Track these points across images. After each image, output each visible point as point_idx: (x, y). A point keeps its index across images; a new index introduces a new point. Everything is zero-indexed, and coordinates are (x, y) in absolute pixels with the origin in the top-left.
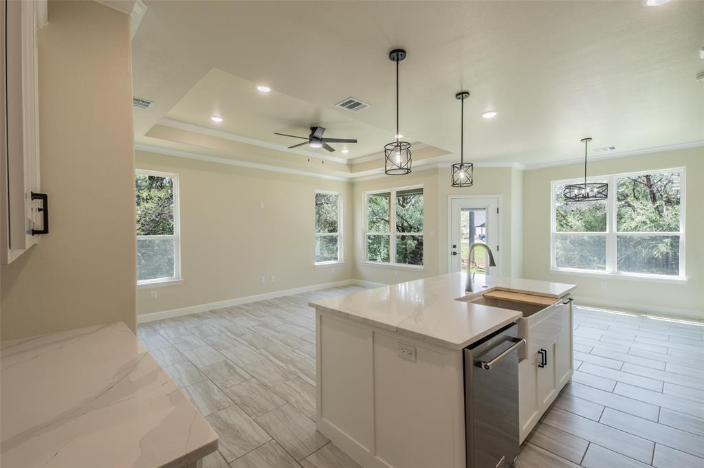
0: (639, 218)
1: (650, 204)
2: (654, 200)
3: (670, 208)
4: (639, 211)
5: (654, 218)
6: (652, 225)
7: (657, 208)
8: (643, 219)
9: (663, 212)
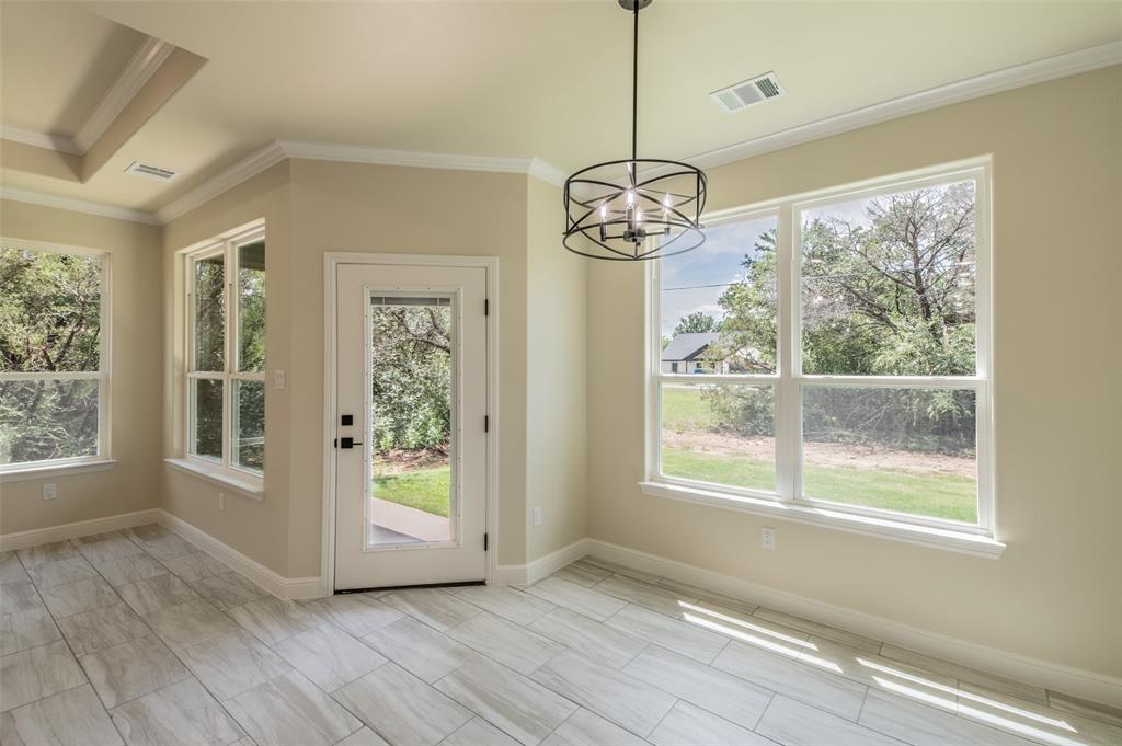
0: (904, 347)
1: (921, 323)
2: (927, 315)
3: (953, 328)
4: (903, 333)
5: (927, 347)
6: (923, 359)
7: (933, 329)
8: (910, 347)
9: (942, 336)
